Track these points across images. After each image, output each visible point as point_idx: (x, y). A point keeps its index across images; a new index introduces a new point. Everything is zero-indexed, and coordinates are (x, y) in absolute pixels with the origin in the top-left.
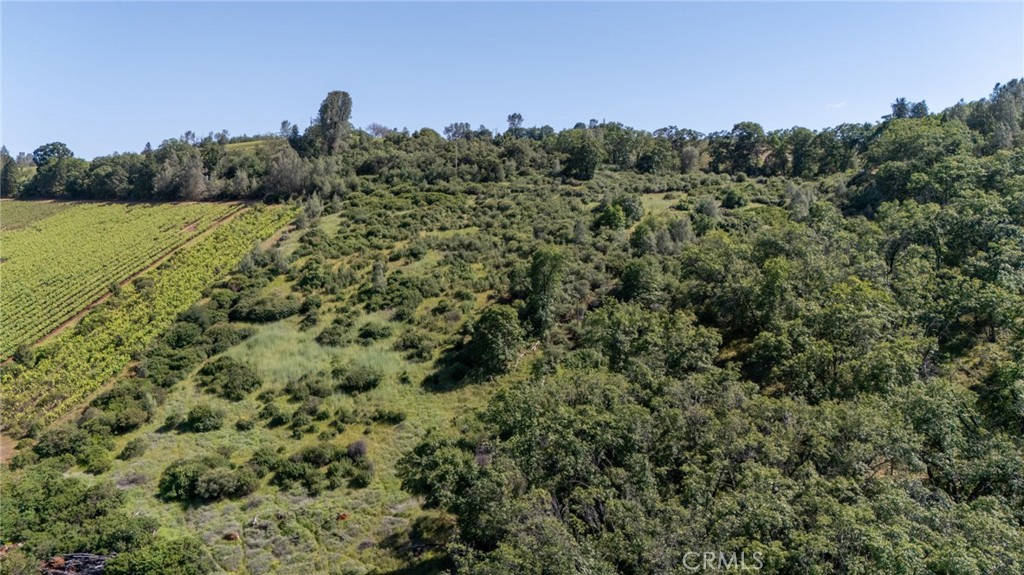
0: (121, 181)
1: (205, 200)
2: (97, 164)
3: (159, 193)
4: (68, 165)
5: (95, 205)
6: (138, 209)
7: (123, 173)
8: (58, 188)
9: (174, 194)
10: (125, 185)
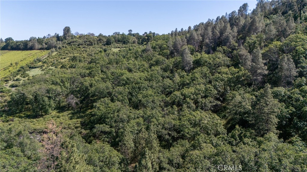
0: (22, 46)
1: (37, 50)
2: (17, 42)
3: (29, 48)
4: (11, 43)
5: (16, 51)
6: (24, 52)
7: (22, 44)
8: (9, 48)
9: (31, 48)
10: (23, 47)
